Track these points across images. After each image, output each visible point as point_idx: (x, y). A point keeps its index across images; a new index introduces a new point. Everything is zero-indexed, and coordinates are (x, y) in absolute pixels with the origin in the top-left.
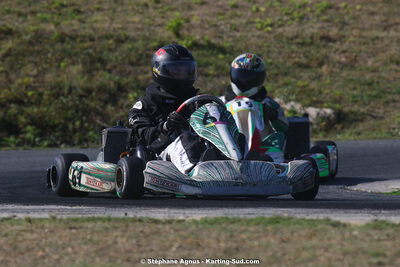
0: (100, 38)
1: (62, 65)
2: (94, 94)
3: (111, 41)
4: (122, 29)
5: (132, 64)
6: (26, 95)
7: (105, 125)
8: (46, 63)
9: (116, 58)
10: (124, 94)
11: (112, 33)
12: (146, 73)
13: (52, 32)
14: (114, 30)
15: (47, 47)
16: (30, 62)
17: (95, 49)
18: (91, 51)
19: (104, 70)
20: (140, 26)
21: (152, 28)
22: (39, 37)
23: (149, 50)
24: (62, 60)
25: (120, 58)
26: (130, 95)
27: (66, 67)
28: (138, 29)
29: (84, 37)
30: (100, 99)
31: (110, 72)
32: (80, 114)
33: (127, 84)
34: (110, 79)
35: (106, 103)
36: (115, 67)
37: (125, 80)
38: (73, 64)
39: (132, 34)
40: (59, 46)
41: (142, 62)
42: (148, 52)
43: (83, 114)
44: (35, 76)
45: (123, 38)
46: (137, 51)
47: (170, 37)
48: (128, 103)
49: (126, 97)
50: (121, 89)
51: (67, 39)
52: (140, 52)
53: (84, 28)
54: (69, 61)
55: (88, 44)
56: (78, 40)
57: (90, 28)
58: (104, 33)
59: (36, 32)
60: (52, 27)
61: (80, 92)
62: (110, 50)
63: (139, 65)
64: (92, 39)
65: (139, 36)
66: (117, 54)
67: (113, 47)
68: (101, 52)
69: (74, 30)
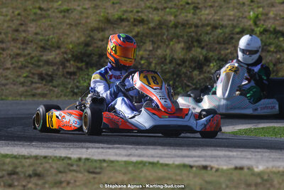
0: (203, 26)
1: (171, 43)
2: (187, 63)
3: (208, 28)
4: (219, 20)
5: (219, 43)
6: (140, 63)
7: (190, 84)
8: (162, 42)
9: (209, 39)
10: (208, 64)
11: (212, 22)
12: (227, 49)
13: (171, 21)
14: (214, 20)
15: (164, 31)
16: (150, 41)
17: (196, 33)
18: (193, 34)
19: (199, 47)
20: (232, 18)
21: (240, 19)
22: (161, 24)
23: (233, 34)
24: (171, 40)
25: (212, 39)
26: (212, 65)
27: (173, 44)
28: (230, 20)
29: (192, 24)
30: (191, 67)
31: (203, 48)
32: (175, 76)
33: (212, 56)
34: (201, 53)
35: (194, 69)
36: (207, 45)
37: (211, 54)
38: (179, 42)
39: (225, 23)
40: (172, 31)
41: (226, 42)
42: (232, 36)
43: (177, 77)
44: (150, 51)
45: (218, 25)
46: (225, 34)
47: (250, 25)
48: (208, 69)
49: (209, 66)
50: (207, 60)
51: (180, 26)
52: (227, 35)
53: (194, 18)
54: (177, 41)
55: (193, 29)
56: (188, 26)
57: (198, 19)
58: (207, 22)
59: (160, 21)
60: (172, 18)
61: (179, 62)
62: (207, 34)
63: (224, 44)
64: (197, 26)
65: (229, 24)
66: (210, 36)
67: (209, 32)
68: (201, 35)
69: (186, 20)
